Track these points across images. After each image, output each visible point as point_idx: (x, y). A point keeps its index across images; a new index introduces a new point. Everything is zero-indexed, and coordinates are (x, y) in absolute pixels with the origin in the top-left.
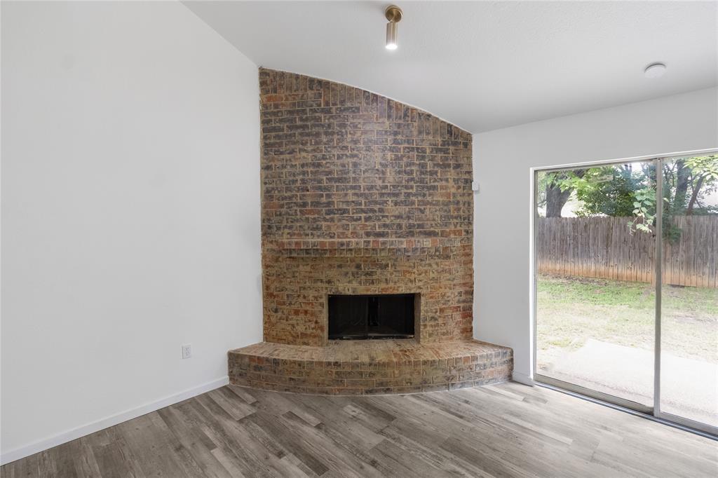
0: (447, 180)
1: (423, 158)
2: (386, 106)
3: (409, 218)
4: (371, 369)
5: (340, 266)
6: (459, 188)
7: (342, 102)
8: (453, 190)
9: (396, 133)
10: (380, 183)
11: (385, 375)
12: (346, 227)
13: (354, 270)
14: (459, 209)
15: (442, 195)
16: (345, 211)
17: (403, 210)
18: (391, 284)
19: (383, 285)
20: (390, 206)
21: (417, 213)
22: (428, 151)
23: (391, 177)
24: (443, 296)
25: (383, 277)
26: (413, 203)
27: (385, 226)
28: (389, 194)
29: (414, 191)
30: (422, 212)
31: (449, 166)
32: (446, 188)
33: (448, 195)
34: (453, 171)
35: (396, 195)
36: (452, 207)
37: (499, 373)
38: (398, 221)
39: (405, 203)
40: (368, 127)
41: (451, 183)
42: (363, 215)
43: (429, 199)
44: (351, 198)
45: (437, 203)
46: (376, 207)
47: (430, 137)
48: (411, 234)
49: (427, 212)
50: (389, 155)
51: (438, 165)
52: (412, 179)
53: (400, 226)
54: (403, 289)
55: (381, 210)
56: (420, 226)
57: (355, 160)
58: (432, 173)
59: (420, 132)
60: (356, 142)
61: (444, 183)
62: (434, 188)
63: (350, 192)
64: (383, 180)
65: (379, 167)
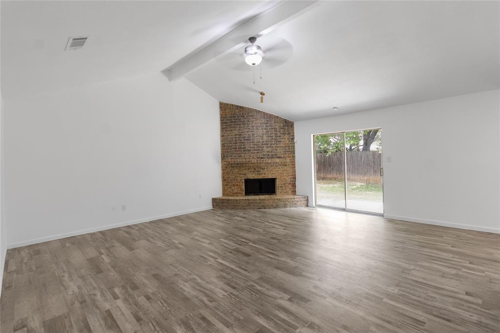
0: (285, 139)
1: (276, 131)
2: (263, 114)
3: (272, 152)
4: (259, 201)
5: (249, 169)
6: (289, 141)
7: (248, 113)
8: (287, 142)
9: (266, 123)
10: (261, 140)
11: (264, 203)
12: (250, 156)
13: (253, 170)
14: (289, 149)
15: (284, 144)
16: (250, 150)
17: (270, 149)
18: (266, 175)
19: (263, 175)
20: (265, 148)
21: (275, 150)
22: (278, 129)
23: (265, 138)
24: (285, 179)
25: (263, 173)
26: (273, 147)
27: (264, 155)
28: (265, 144)
29: (273, 143)
30: (276, 150)
31: (285, 134)
32: (285, 141)
33: (285, 144)
34: (287, 135)
35: (267, 144)
36: (287, 148)
37: (303, 204)
38: (269, 153)
39: (270, 147)
40: (257, 122)
41: (287, 139)
42: (256, 152)
43: (279, 145)
44: (252, 146)
45: (282, 147)
46: (260, 149)
47: (279, 124)
48: (273, 158)
49: (278, 150)
50: (264, 131)
51: (281, 134)
52: (273, 139)
53: (269, 155)
54: (270, 177)
55: (262, 150)
56: (276, 155)
57: (253, 133)
58: (279, 136)
59: (275, 123)
60: (253, 127)
61: (284, 140)
62: (280, 141)
63: (251, 144)
64: (263, 139)
65: (261, 135)
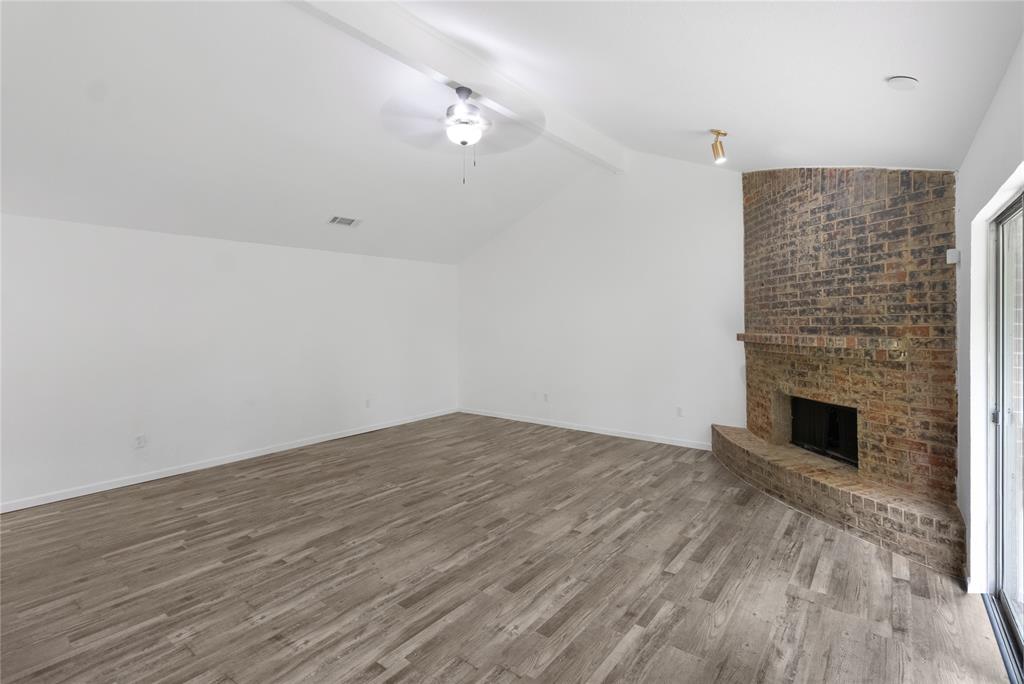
0: (900, 255)
1: (862, 230)
2: (819, 178)
3: (843, 310)
5: (780, 363)
6: (923, 262)
7: (784, 188)
8: (910, 268)
9: (829, 208)
10: (813, 270)
12: (785, 321)
13: (789, 367)
14: (922, 296)
15: (890, 277)
16: (784, 304)
17: (836, 300)
18: (822, 391)
19: (814, 390)
20: (822, 297)
21: (854, 305)
22: (868, 219)
23: (824, 261)
25: (814, 382)
26: (848, 291)
27: (818, 320)
28: (822, 283)
29: (850, 276)
30: (860, 302)
31: (904, 232)
32: (898, 265)
33: (903, 275)
34: (909, 238)
35: (829, 283)
36: (908, 293)
38: (831, 315)
39: (838, 292)
40: (803, 209)
41: (907, 257)
42: (798, 308)
43: (870, 284)
44: (789, 290)
45: (883, 289)
46: (810, 299)
47: (872, 200)
48: (845, 331)
49: (867, 301)
50: (823, 236)
51: (885, 235)
52: (847, 261)
53: (832, 320)
54: (835, 399)
55: (814, 302)
56: (857, 321)
57: (793, 248)
58: (874, 249)
59: (856, 199)
60: (793, 228)
61: (894, 260)
62: (878, 268)
63: (788, 283)
64: (816, 266)
65: (812, 252)
